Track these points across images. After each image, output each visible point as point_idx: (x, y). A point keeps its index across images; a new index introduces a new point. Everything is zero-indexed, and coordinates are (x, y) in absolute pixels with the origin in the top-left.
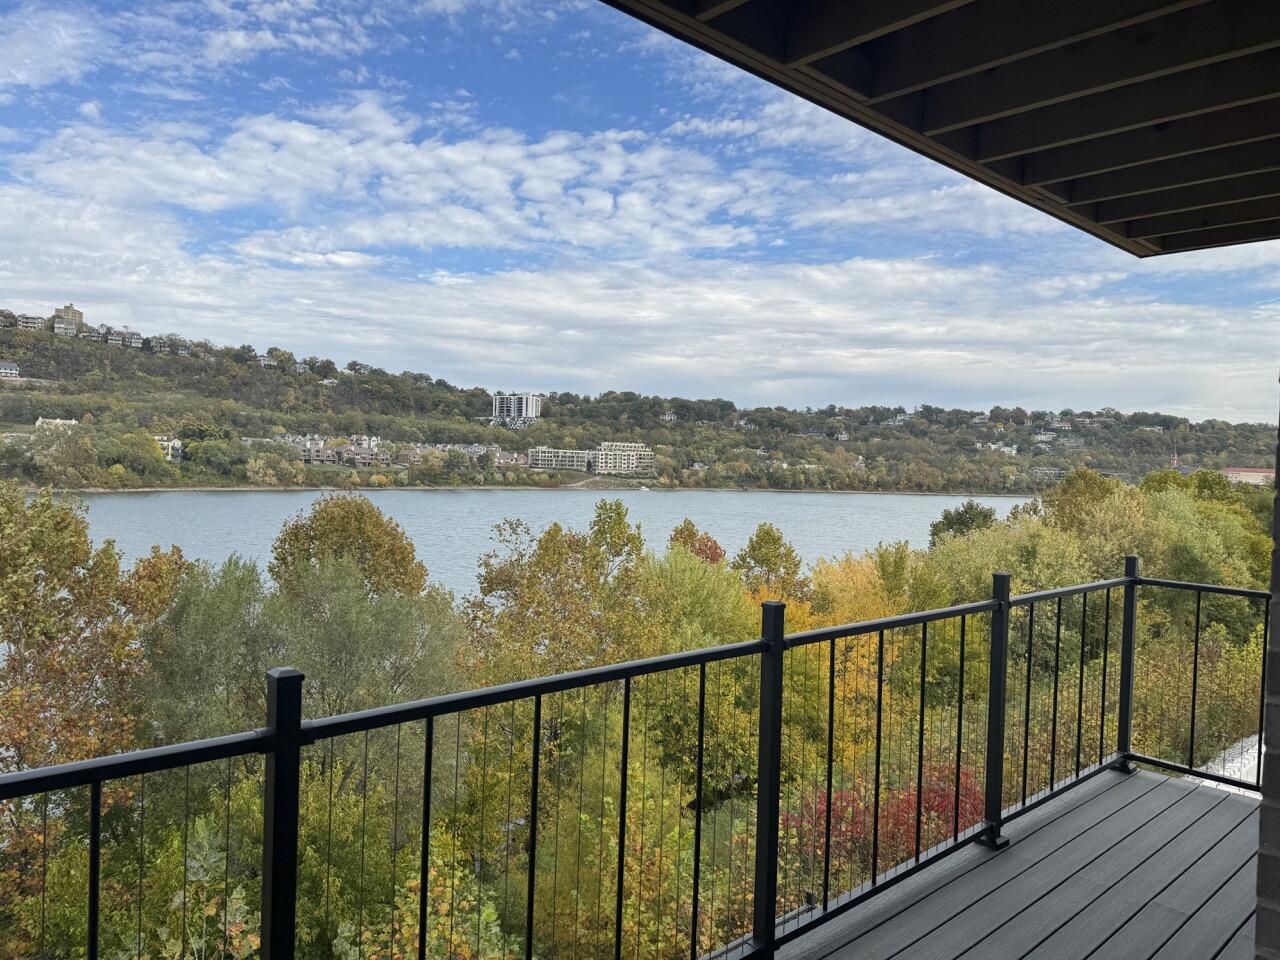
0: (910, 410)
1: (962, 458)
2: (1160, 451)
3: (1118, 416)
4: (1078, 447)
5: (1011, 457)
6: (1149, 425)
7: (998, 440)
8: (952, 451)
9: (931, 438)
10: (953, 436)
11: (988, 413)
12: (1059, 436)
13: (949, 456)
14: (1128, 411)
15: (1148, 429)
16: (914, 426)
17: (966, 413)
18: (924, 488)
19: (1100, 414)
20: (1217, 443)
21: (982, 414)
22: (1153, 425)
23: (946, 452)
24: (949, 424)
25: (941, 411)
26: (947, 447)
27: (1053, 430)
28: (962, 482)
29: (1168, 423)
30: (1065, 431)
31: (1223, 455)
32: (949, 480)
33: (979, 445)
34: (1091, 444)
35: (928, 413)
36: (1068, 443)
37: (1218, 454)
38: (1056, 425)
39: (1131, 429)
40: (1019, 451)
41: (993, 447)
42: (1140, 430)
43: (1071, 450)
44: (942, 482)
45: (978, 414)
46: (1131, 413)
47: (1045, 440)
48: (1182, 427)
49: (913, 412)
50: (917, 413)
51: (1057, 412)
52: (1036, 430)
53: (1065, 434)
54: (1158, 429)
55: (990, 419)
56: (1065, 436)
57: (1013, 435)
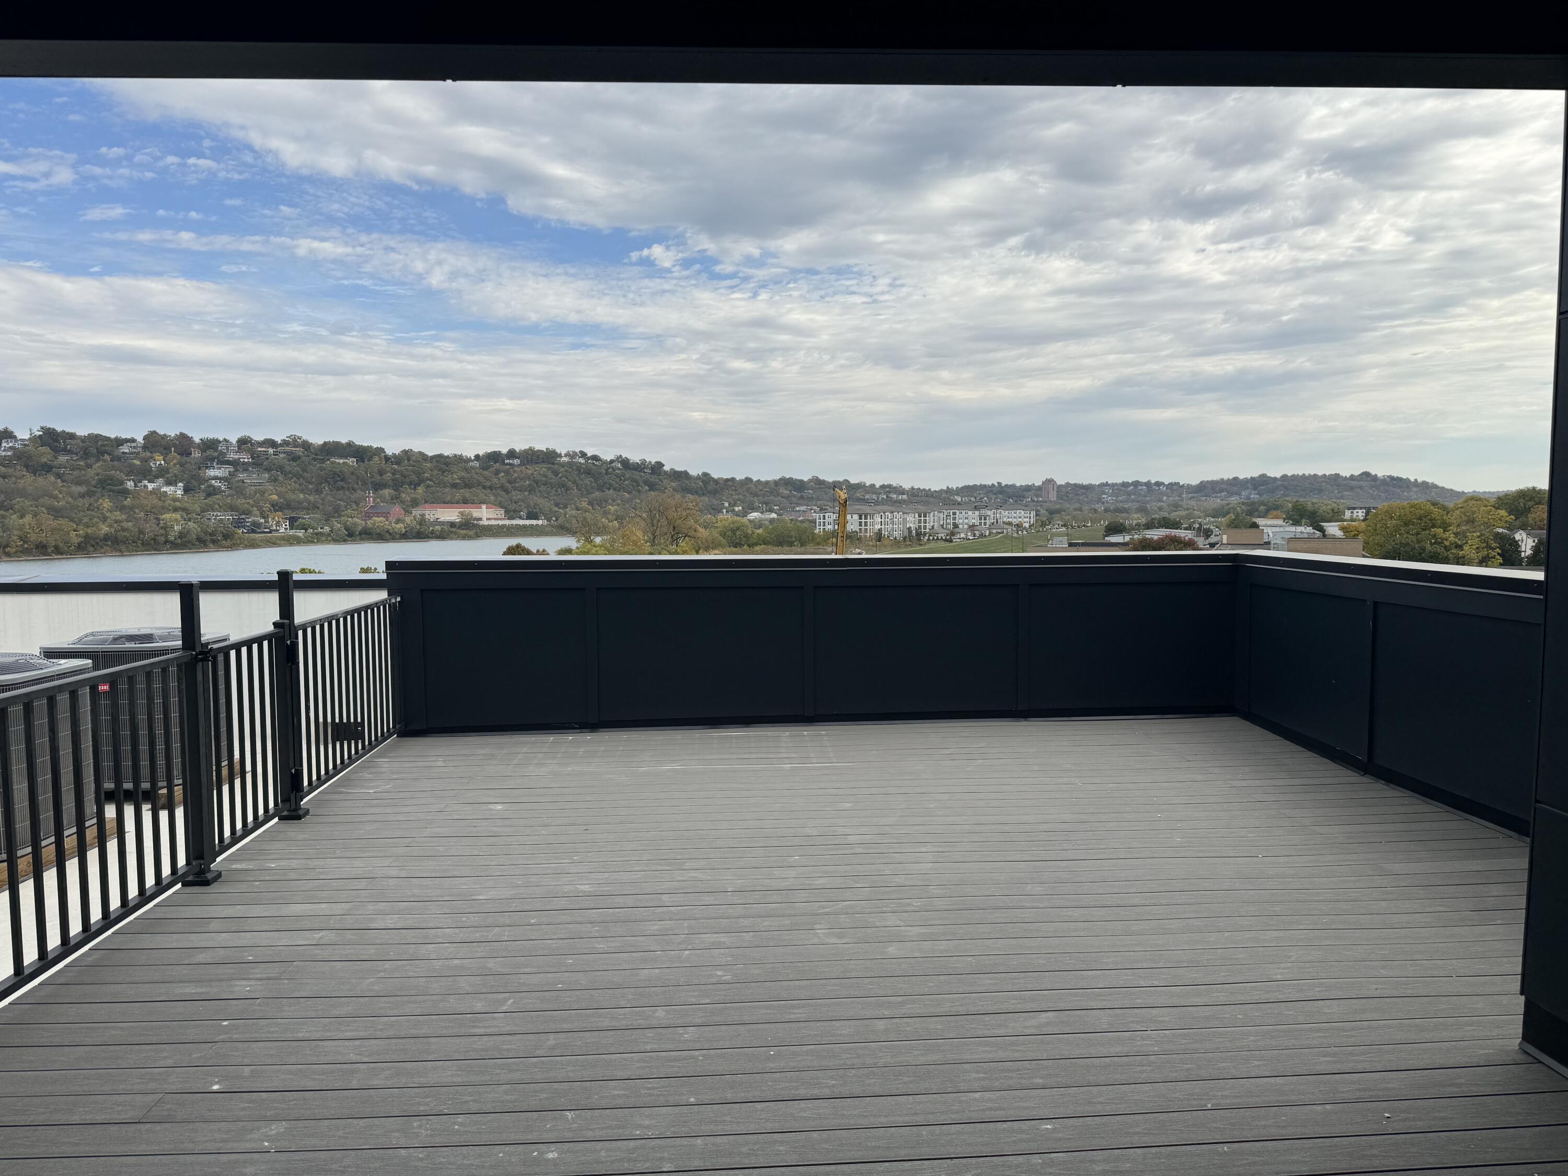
0: (23, 434)
1: (106, 504)
2: (356, 486)
3: (306, 445)
4: (260, 484)
5: (175, 500)
6: (341, 457)
7: (157, 477)
8: (89, 494)
9: (59, 476)
10: (91, 472)
11: (140, 439)
12: (237, 470)
13: (86, 501)
14: (317, 439)
15: (341, 461)
16: (30, 457)
17: (108, 439)
18: (50, 550)
19: (285, 443)
20: (414, 478)
21: (133, 440)
22: (346, 457)
23: (82, 496)
24: (86, 454)
25: (72, 436)
26: (82, 489)
27: (228, 463)
28: (106, 538)
29: (361, 453)
30: (244, 463)
31: (420, 490)
32: (87, 536)
33: (130, 485)
34: (275, 480)
35: (50, 438)
36: (250, 479)
37: (415, 489)
38: (232, 456)
39: (323, 461)
40: (186, 490)
41: (151, 486)
42: (332, 463)
43: (253, 488)
44: (75, 539)
45: (127, 441)
46: (321, 442)
47: (219, 475)
48: (376, 459)
49: (27, 436)
50: (33, 439)
51: (234, 440)
52: (207, 462)
53: (245, 467)
54: (351, 461)
55: (145, 447)
56: (246, 470)
57: (176, 470)
